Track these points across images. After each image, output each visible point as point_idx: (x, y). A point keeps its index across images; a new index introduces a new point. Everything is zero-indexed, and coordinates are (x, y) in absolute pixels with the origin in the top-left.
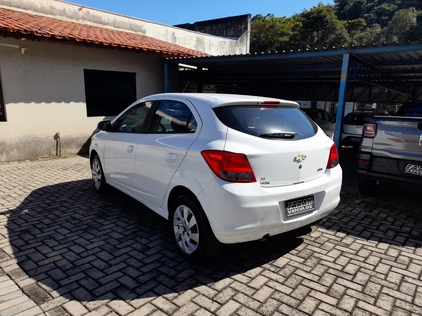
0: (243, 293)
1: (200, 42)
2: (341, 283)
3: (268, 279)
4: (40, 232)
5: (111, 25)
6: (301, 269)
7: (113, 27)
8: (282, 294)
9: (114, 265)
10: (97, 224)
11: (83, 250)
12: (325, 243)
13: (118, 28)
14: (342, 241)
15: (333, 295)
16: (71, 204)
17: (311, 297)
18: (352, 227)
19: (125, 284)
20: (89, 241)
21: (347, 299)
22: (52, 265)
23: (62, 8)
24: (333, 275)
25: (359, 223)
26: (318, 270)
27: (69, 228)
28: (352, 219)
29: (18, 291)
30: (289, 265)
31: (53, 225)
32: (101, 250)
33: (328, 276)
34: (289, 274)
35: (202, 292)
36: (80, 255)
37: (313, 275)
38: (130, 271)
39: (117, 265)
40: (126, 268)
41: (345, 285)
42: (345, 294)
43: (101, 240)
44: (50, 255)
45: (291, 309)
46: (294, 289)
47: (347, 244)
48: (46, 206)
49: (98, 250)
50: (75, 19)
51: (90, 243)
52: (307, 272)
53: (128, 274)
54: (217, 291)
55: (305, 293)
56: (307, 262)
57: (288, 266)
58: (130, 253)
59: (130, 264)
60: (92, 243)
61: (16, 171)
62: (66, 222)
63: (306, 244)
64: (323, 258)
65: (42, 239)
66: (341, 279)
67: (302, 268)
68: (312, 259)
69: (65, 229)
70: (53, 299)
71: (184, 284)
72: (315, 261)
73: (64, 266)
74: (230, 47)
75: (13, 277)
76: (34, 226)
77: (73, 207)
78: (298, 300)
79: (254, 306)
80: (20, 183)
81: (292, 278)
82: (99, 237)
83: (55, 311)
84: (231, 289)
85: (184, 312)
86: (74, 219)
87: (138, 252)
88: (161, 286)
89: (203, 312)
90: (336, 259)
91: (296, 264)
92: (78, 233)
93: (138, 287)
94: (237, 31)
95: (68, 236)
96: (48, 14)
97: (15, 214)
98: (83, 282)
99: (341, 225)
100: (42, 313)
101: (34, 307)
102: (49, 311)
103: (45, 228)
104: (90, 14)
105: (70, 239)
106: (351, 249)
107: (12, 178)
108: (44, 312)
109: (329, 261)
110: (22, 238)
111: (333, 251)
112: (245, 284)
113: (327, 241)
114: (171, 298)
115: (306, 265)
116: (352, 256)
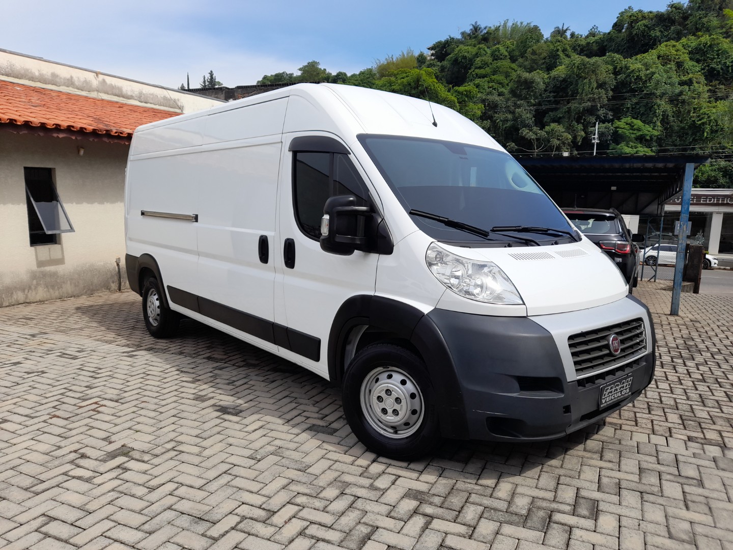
5: (136, 98)
7: (139, 101)
13: (146, 103)
23: (68, 76)
50: (86, 91)
96: (49, 84)
104: (106, 83)
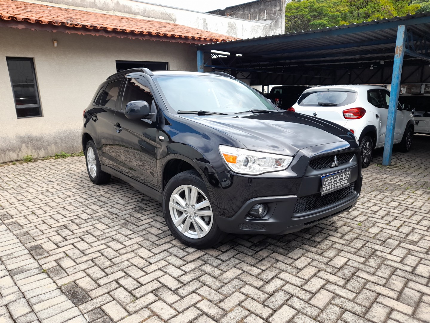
0: (298, 297)
1: (232, 27)
2: (413, 288)
3: (325, 281)
4: (78, 227)
5: (141, 14)
6: (362, 270)
7: (144, 16)
8: (344, 300)
9: (154, 263)
10: (135, 218)
11: (122, 246)
12: (387, 239)
13: (149, 17)
14: (407, 238)
15: (406, 302)
16: (108, 198)
17: (379, 303)
18: (417, 222)
19: (166, 285)
20: (128, 237)
21: (425, 307)
22: (90, 262)
24: (402, 277)
25: (424, 217)
26: (383, 271)
27: (107, 223)
28: (416, 212)
29: (57, 290)
30: (349, 265)
31: (90, 220)
32: (140, 246)
33: (396, 278)
34: (349, 276)
35: (251, 296)
36: (119, 251)
37: (379, 277)
38: (171, 269)
39: (157, 263)
40: (167, 267)
41: (419, 290)
42: (420, 301)
43: (139, 235)
44: (87, 252)
45: (357, 317)
46: (357, 294)
47: (414, 241)
48: (84, 200)
49: (136, 246)
50: (105, 11)
51: (128, 239)
52: (371, 273)
53: (169, 273)
54: (268, 294)
55: (372, 299)
56: (369, 262)
57: (346, 267)
58: (170, 250)
59: (170, 262)
60: (131, 239)
61: (54, 166)
62: (103, 217)
63: (365, 241)
64: (388, 258)
65: (80, 235)
66: (413, 283)
67: (364, 269)
68: (374, 259)
69: (103, 224)
70: (92, 299)
71: (231, 286)
72: (378, 261)
73: (103, 263)
74: (264, 31)
75: (51, 275)
76: (72, 221)
77: (110, 201)
78: (364, 306)
79: (313, 313)
80: (58, 177)
81: (353, 280)
82: (137, 233)
83: (95, 314)
84: (283, 292)
85: (232, 318)
86: (112, 213)
87: (178, 249)
88: (205, 287)
89: (254, 318)
90: (403, 259)
91: (356, 265)
92: (116, 229)
93: (180, 287)
94: (270, 13)
95: (106, 231)
96: (79, 7)
97: (53, 209)
98: (122, 282)
99: (404, 220)
100: (80, 315)
101: (73, 307)
102: (88, 313)
103: (82, 223)
104: (120, 4)
105: (108, 235)
106: (419, 247)
107: (50, 173)
108: (83, 314)
109: (395, 261)
110: (60, 233)
111: (398, 250)
112: (299, 287)
113: (389, 238)
114: (217, 301)
115: (368, 265)
116: (422, 256)
